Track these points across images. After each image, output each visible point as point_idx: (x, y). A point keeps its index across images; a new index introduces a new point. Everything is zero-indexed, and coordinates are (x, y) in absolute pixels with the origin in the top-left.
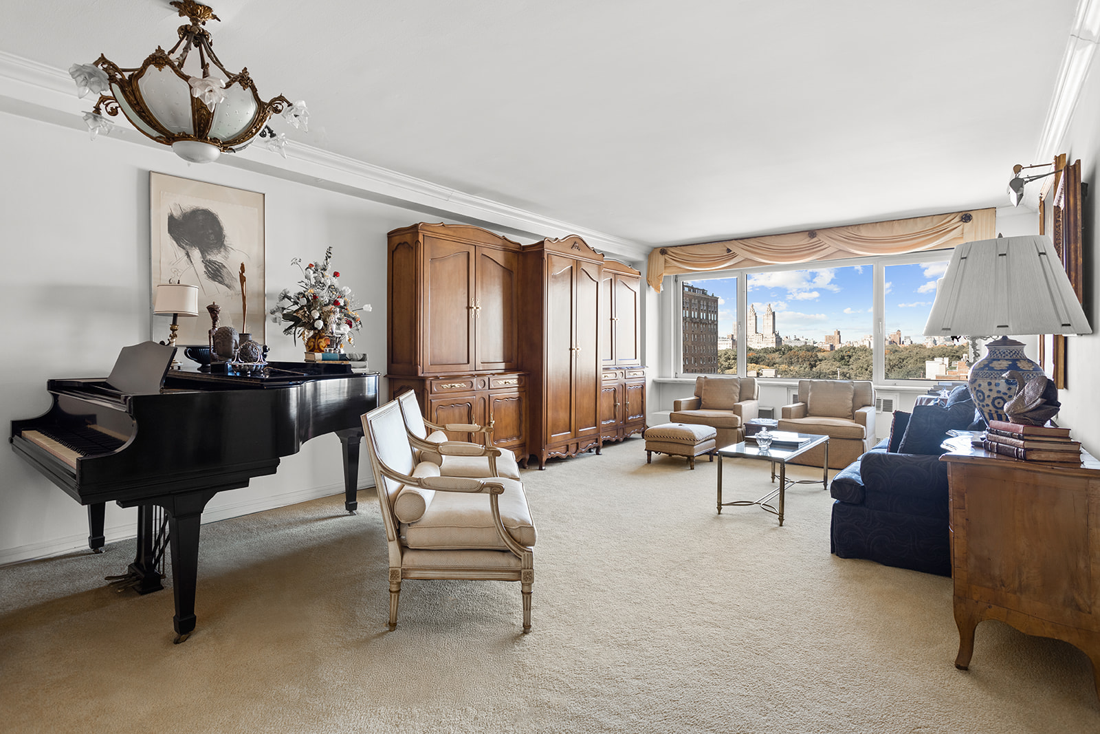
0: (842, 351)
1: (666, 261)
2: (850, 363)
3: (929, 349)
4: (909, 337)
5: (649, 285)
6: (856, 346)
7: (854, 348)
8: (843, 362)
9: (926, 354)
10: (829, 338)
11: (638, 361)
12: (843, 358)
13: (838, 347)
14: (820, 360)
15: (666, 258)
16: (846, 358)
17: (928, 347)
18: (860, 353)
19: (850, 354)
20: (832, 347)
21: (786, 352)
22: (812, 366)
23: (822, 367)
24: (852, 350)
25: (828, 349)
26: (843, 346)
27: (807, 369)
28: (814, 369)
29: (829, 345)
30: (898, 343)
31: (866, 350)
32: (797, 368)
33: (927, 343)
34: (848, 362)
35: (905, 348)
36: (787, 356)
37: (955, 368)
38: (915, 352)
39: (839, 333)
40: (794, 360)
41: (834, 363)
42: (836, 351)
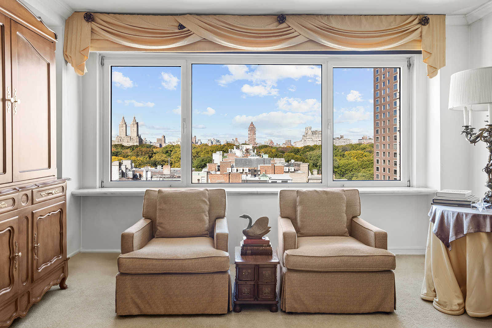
0: (167, 148)
1: (93, 31)
2: (172, 155)
3: (210, 146)
4: (200, 140)
5: (66, 62)
6: (173, 144)
7: (173, 146)
8: (167, 154)
9: (209, 149)
10: (159, 140)
11: (54, 170)
12: (167, 152)
13: (164, 145)
14: (155, 153)
15: (94, 27)
16: (169, 152)
17: (209, 145)
18: (176, 149)
19: (171, 149)
20: (161, 145)
21: (134, 148)
22: (150, 157)
23: (156, 157)
24: (172, 147)
25: (158, 146)
26: (167, 145)
27: (148, 159)
28: (152, 159)
29: (159, 144)
30: (195, 143)
31: (179, 147)
32: (141, 159)
33: (209, 143)
34: (170, 154)
35: (199, 146)
36: (135, 151)
37: (226, 157)
38: (204, 148)
39: (164, 137)
40: (140, 153)
41: (162, 155)
42: (164, 148)
